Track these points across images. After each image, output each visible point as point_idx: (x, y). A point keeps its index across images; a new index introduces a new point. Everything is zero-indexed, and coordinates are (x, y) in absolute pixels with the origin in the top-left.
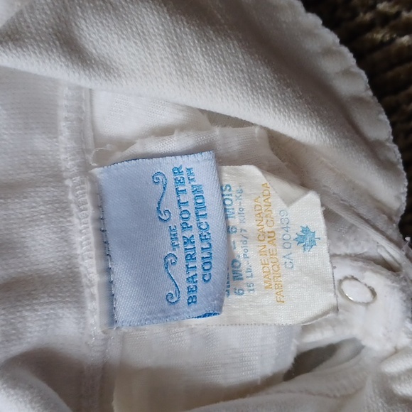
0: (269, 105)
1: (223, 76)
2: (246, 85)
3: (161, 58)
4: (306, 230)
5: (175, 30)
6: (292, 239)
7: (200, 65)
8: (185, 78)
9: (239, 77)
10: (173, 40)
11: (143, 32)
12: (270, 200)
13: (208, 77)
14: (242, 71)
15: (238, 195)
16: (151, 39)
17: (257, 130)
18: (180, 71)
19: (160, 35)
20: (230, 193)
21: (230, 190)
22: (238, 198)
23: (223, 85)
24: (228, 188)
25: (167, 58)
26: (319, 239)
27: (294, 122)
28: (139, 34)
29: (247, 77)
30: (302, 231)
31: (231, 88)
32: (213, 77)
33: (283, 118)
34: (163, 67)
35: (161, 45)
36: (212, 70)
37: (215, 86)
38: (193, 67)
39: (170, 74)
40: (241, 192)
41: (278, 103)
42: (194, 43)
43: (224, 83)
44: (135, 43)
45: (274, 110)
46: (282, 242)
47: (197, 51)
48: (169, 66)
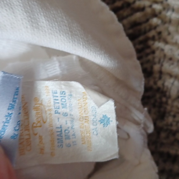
0: (80, 44)
1: (56, 28)
2: (68, 34)
3: (21, 19)
4: (105, 116)
5: (28, 3)
6: (97, 121)
7: (43, 22)
8: (35, 30)
9: (64, 29)
10: (27, 8)
11: (10, 4)
12: (87, 101)
13: (48, 29)
14: (66, 26)
15: (69, 97)
16: (15, 8)
17: (74, 57)
18: (33, 26)
19: (20, 6)
20: (65, 96)
21: (65, 94)
22: (69, 99)
23: (56, 33)
24: (64, 93)
25: (25, 19)
26: (112, 121)
27: (93, 53)
28: (8, 5)
29: (68, 29)
30: (103, 117)
31: (60, 35)
32: (51, 29)
33: (87, 51)
34: (23, 24)
35: (21, 11)
36: (49, 25)
37: (51, 34)
38: (39, 24)
39: (27, 27)
40: (71, 95)
41: (85, 43)
42: (39, 10)
43: (57, 32)
44: (6, 10)
45: (83, 47)
46: (92, 122)
47: (41, 15)
48: (26, 23)
